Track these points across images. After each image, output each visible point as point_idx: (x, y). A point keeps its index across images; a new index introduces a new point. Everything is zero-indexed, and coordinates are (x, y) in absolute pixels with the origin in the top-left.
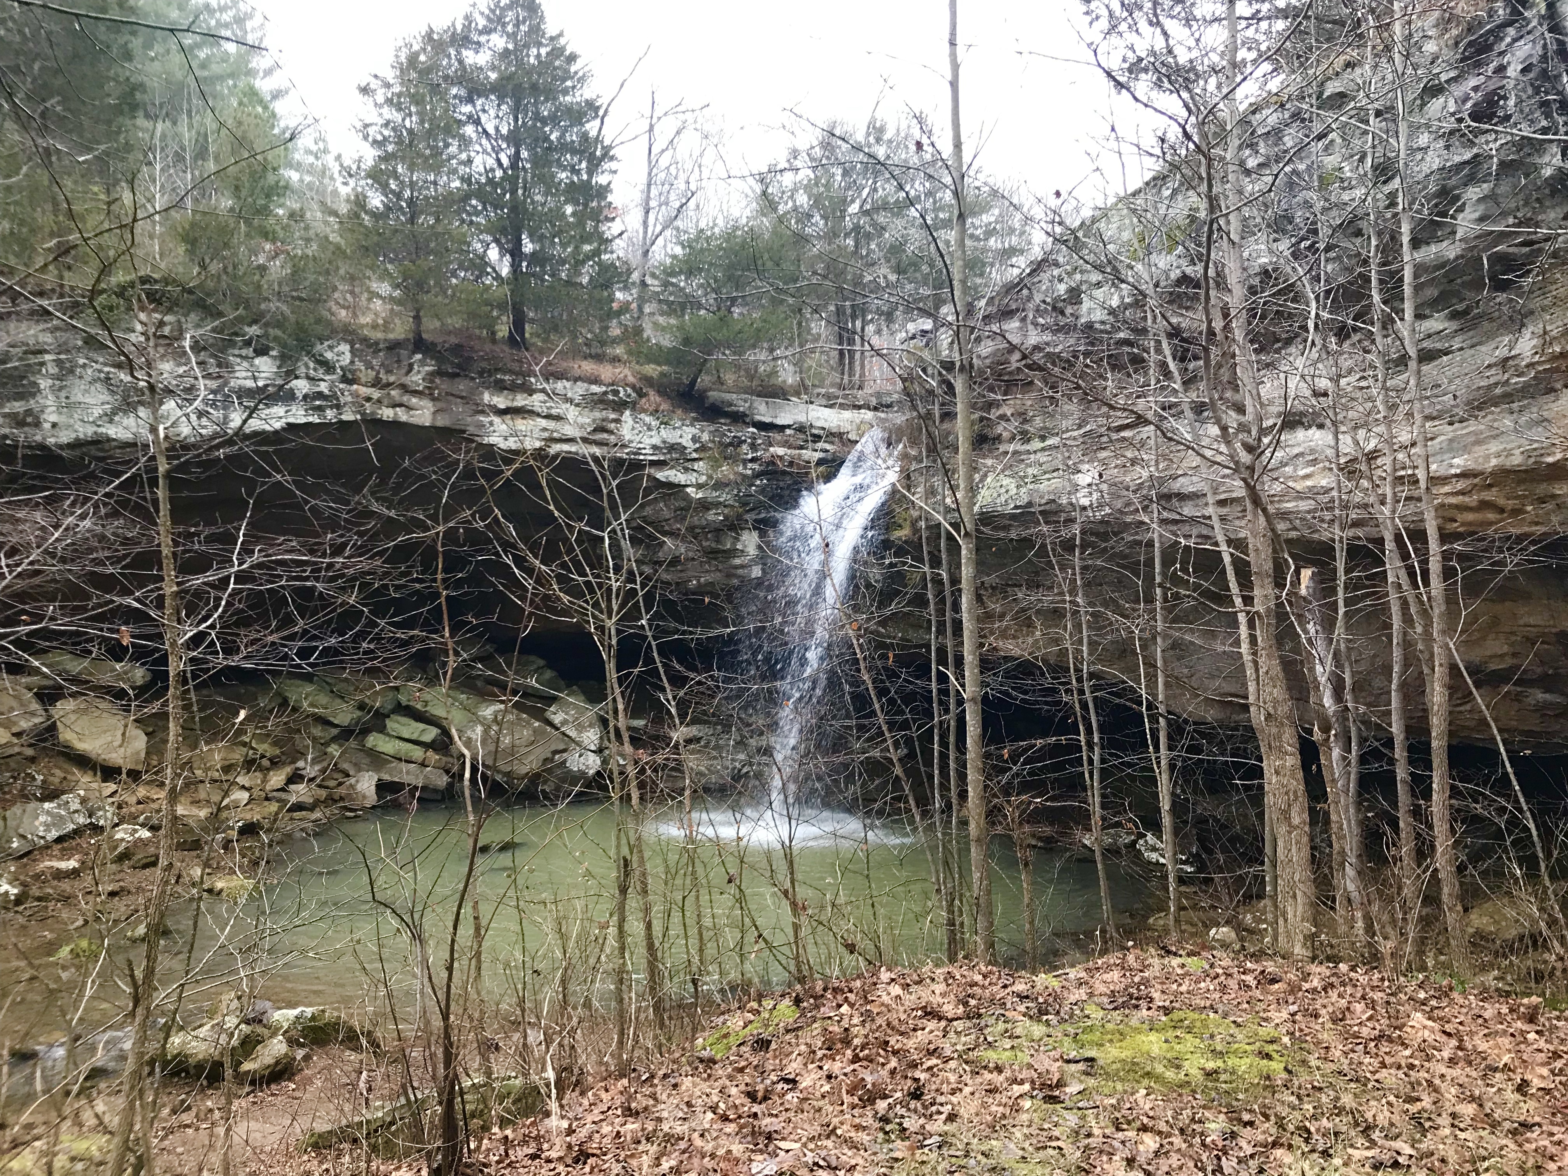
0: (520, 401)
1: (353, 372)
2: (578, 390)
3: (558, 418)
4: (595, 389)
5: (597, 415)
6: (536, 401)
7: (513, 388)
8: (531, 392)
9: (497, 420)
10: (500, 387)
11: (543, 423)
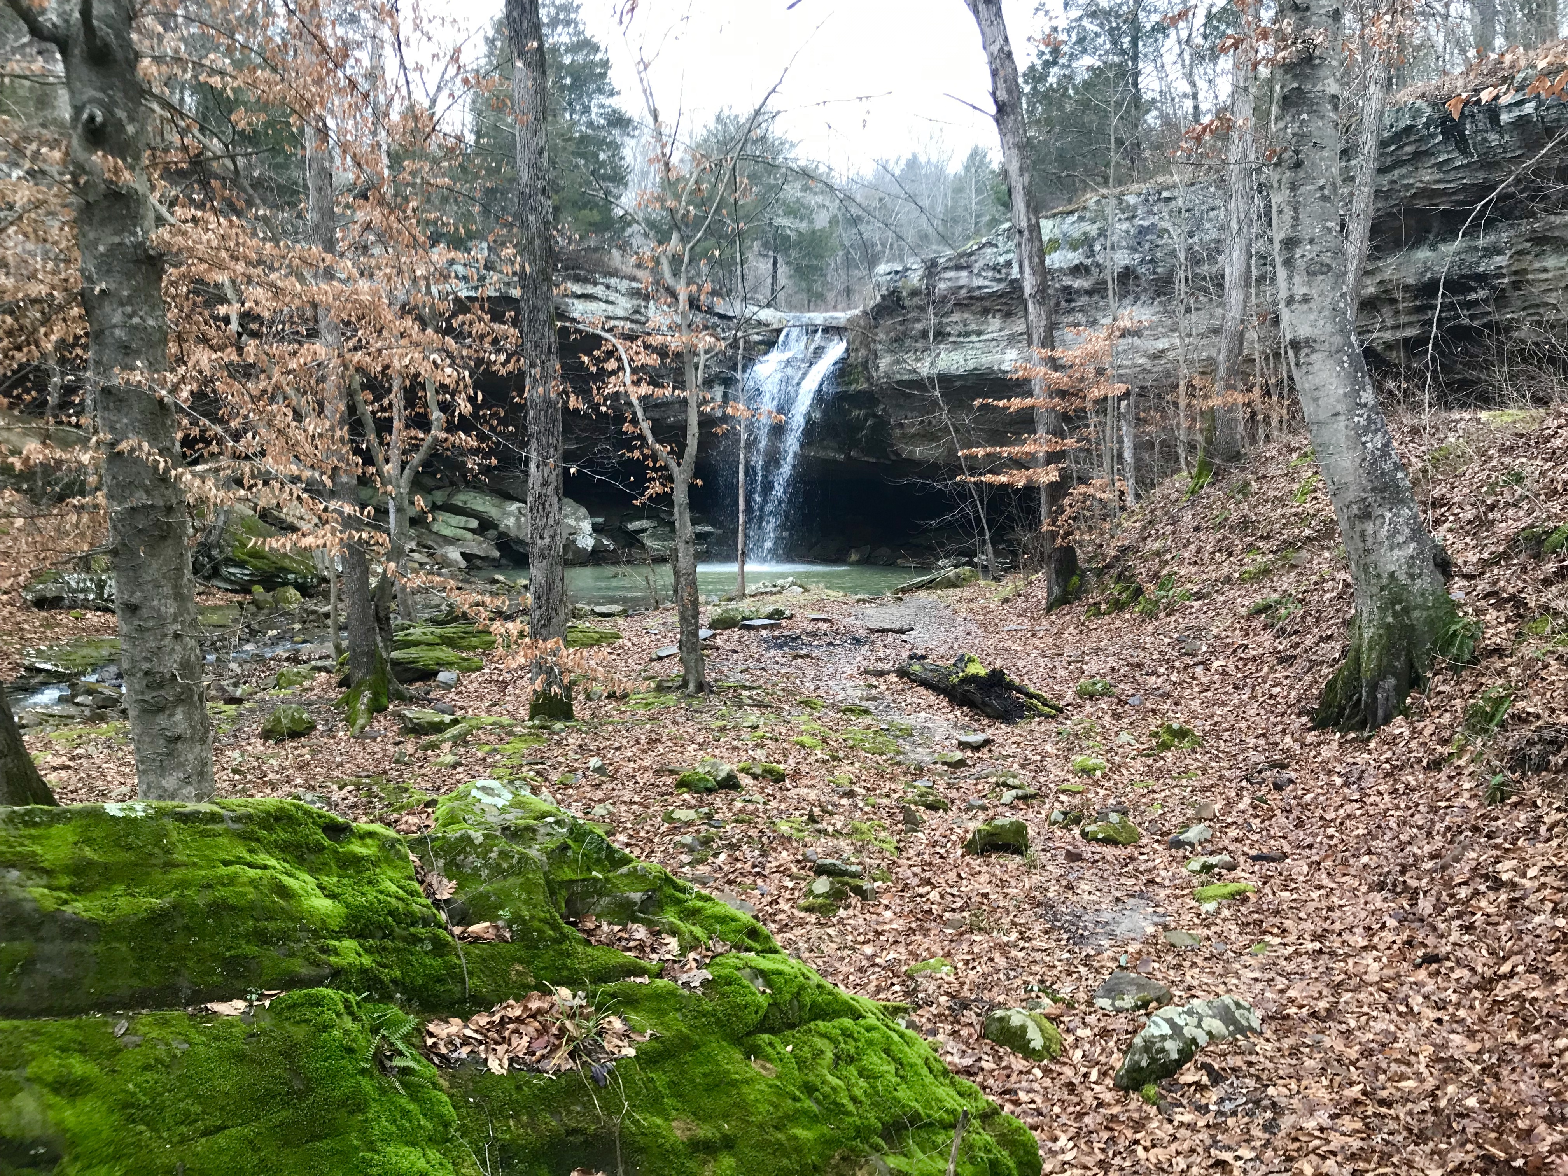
0: (589, 289)
1: (492, 262)
2: (624, 285)
3: (612, 303)
4: (634, 285)
5: (635, 302)
6: (599, 290)
7: (585, 280)
8: (595, 284)
9: (576, 301)
10: (577, 279)
11: (604, 306)
